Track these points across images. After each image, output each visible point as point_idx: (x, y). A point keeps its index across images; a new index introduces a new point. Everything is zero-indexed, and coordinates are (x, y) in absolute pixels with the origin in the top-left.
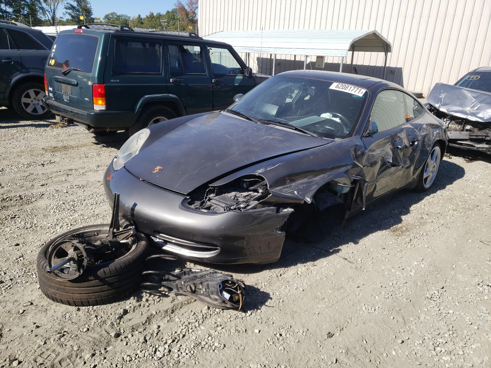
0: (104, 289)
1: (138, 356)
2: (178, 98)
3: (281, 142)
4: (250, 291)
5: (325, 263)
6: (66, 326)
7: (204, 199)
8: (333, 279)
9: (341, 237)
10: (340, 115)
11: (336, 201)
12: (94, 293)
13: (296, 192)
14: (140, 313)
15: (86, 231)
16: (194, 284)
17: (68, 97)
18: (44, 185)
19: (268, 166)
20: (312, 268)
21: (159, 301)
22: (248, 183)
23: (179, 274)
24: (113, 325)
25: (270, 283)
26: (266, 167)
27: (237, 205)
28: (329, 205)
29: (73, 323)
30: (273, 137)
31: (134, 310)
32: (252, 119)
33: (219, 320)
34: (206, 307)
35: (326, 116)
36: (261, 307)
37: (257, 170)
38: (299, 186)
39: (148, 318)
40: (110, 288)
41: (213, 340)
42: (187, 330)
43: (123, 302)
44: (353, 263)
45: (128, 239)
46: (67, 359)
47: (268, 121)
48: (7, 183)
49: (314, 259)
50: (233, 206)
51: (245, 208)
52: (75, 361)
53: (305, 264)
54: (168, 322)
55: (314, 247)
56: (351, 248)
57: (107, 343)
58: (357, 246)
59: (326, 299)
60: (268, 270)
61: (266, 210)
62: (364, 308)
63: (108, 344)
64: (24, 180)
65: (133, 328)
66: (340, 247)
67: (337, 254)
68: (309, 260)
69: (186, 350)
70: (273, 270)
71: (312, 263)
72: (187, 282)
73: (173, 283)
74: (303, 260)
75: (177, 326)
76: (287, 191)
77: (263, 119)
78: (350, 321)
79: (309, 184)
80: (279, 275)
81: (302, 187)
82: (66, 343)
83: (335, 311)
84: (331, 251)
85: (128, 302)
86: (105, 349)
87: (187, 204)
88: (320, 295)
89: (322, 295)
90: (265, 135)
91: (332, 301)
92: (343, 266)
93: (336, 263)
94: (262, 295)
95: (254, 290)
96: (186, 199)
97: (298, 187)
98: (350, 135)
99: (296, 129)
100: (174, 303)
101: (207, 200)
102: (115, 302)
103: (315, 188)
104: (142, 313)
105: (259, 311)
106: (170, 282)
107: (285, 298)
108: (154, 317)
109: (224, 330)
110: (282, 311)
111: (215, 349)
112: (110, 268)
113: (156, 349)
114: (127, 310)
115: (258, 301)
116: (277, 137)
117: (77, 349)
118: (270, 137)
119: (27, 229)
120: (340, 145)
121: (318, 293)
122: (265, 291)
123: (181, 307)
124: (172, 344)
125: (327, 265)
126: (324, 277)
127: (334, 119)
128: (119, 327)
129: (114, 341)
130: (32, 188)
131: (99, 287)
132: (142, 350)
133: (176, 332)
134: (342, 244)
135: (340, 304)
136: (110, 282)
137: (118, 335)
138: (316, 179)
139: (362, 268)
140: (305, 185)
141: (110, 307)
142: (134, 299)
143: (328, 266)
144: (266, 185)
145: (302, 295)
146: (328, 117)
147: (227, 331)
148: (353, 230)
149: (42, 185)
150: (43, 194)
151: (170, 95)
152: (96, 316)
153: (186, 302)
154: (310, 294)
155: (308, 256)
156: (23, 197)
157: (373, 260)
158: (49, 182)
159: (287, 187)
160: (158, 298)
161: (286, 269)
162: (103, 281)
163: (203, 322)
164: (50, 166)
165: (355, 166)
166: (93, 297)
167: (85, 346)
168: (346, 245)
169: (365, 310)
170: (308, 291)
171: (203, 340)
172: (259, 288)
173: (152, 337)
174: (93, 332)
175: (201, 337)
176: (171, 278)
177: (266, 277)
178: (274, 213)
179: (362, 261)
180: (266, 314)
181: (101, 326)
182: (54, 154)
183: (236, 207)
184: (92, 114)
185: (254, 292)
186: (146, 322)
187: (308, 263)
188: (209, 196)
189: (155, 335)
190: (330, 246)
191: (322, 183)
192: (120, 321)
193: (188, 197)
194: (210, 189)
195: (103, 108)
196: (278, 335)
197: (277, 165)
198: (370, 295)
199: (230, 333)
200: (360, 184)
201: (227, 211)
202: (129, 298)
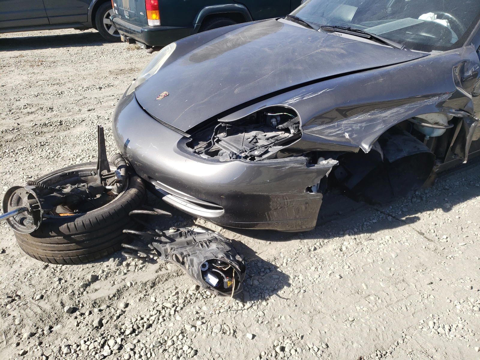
0: (71, 248)
1: (79, 348)
2: (246, 8)
3: (342, 56)
4: (263, 270)
5: (387, 237)
6: (22, 288)
7: (212, 140)
8: (393, 264)
9: (424, 199)
10: (450, 16)
11: (418, 149)
12: (59, 251)
13: (347, 135)
14: (112, 282)
15: (81, 169)
16: (182, 254)
17: (128, 12)
18: (91, 110)
19: (308, 92)
20: (365, 243)
21: (141, 268)
22: (279, 119)
23: (173, 235)
24: (74, 294)
25: (296, 260)
26: (303, 95)
27: (250, 152)
28: (404, 154)
29: (31, 286)
30: (332, 50)
31: (106, 277)
32: (312, 26)
33: (204, 308)
34: (194, 287)
35: (428, 17)
36: (270, 296)
37: (289, 99)
38: (354, 125)
39: (118, 291)
40: (79, 247)
41: (184, 341)
42: (157, 318)
43: (99, 264)
44: (432, 241)
45: (113, 185)
46: (3, 334)
47: (333, 27)
48: (59, 107)
49: (373, 229)
50: (246, 151)
51: (260, 156)
52: (11, 338)
53: (356, 236)
54: (140, 300)
55: (378, 210)
56: (434, 216)
57: (56, 319)
58: (448, 215)
59: (372, 298)
60: (299, 240)
61: (290, 161)
62: (431, 324)
63: (57, 321)
64: (75, 105)
65: (95, 303)
66: (419, 215)
67: (412, 225)
68: (364, 229)
69: (142, 349)
70: (305, 241)
71: (368, 235)
72: (174, 250)
73: (163, 247)
74: (356, 230)
75: (147, 309)
76: (331, 133)
77: (328, 25)
78: (402, 342)
79: (371, 123)
80: (312, 249)
81: (358, 128)
82: (10, 312)
83: (381, 320)
84: (404, 219)
85: (106, 264)
86: (51, 328)
87: (185, 145)
88: (365, 288)
89: (367, 288)
90: (321, 46)
91: (380, 301)
92: (414, 244)
93: (404, 239)
94: (278, 277)
95: (269, 269)
96: (184, 138)
97: (351, 127)
98: (458, 45)
99: (372, 38)
100: (160, 273)
101: (215, 140)
102: (89, 262)
103: (380, 129)
104: (114, 283)
105: (264, 303)
106: (160, 244)
107: (310, 287)
108: (127, 290)
109: (204, 326)
110: (298, 307)
111: (181, 355)
112: (76, 223)
113: (106, 341)
114: (98, 276)
115: (268, 287)
116: (337, 50)
117: (19, 323)
118: (327, 50)
119: (49, 158)
120: (436, 60)
121: (363, 285)
122: (284, 272)
123: (166, 280)
124: (130, 336)
125: (390, 240)
126: (380, 259)
127: (439, 21)
128: (78, 299)
129: (66, 318)
130: (78, 112)
131: (65, 245)
132: (88, 340)
133: (142, 319)
134: (421, 211)
135: (391, 309)
136: (78, 240)
137: (73, 310)
138: (384, 115)
139: (446, 250)
140: (364, 125)
141: (81, 269)
142: (114, 261)
143: (390, 242)
144: (299, 123)
145: (337, 284)
146: (429, 19)
147: (208, 329)
148: (445, 189)
149: (89, 110)
150: (84, 121)
151: (236, 5)
152: (60, 280)
153: (174, 274)
154: (350, 285)
155: (365, 223)
156: (63, 123)
157: (467, 240)
158: (98, 106)
159: (334, 127)
160: (142, 264)
161: (326, 241)
162: (68, 238)
163: (182, 309)
164: (107, 89)
165: (458, 95)
166: (59, 256)
167: (29, 320)
168: (428, 212)
169: (431, 327)
170: (349, 280)
171: (171, 337)
172: (278, 266)
173: (110, 321)
174: (46, 301)
175: (171, 332)
176: (163, 239)
177: (293, 249)
178: (304, 167)
179: (448, 239)
180: (272, 310)
181: (58, 295)
182: (117, 76)
183: (249, 155)
184: (146, 30)
185: (268, 271)
186: (114, 296)
187: (362, 235)
188: (218, 136)
189: (115, 318)
190: (402, 211)
191: (393, 122)
192: (84, 290)
193: (189, 136)
194: (221, 125)
195: (158, 23)
196: (278, 349)
197: (321, 92)
198: (448, 301)
199: (210, 333)
200: (463, 124)
201: (233, 159)
202: (108, 260)
